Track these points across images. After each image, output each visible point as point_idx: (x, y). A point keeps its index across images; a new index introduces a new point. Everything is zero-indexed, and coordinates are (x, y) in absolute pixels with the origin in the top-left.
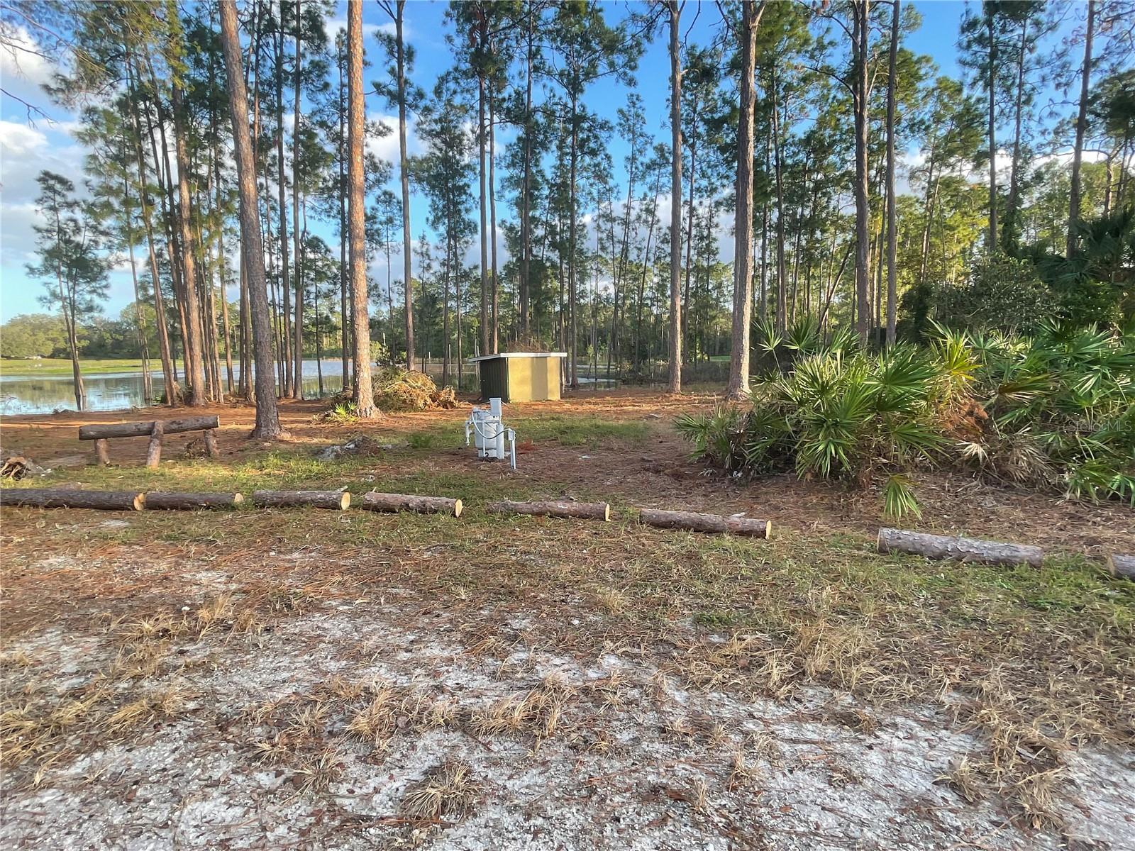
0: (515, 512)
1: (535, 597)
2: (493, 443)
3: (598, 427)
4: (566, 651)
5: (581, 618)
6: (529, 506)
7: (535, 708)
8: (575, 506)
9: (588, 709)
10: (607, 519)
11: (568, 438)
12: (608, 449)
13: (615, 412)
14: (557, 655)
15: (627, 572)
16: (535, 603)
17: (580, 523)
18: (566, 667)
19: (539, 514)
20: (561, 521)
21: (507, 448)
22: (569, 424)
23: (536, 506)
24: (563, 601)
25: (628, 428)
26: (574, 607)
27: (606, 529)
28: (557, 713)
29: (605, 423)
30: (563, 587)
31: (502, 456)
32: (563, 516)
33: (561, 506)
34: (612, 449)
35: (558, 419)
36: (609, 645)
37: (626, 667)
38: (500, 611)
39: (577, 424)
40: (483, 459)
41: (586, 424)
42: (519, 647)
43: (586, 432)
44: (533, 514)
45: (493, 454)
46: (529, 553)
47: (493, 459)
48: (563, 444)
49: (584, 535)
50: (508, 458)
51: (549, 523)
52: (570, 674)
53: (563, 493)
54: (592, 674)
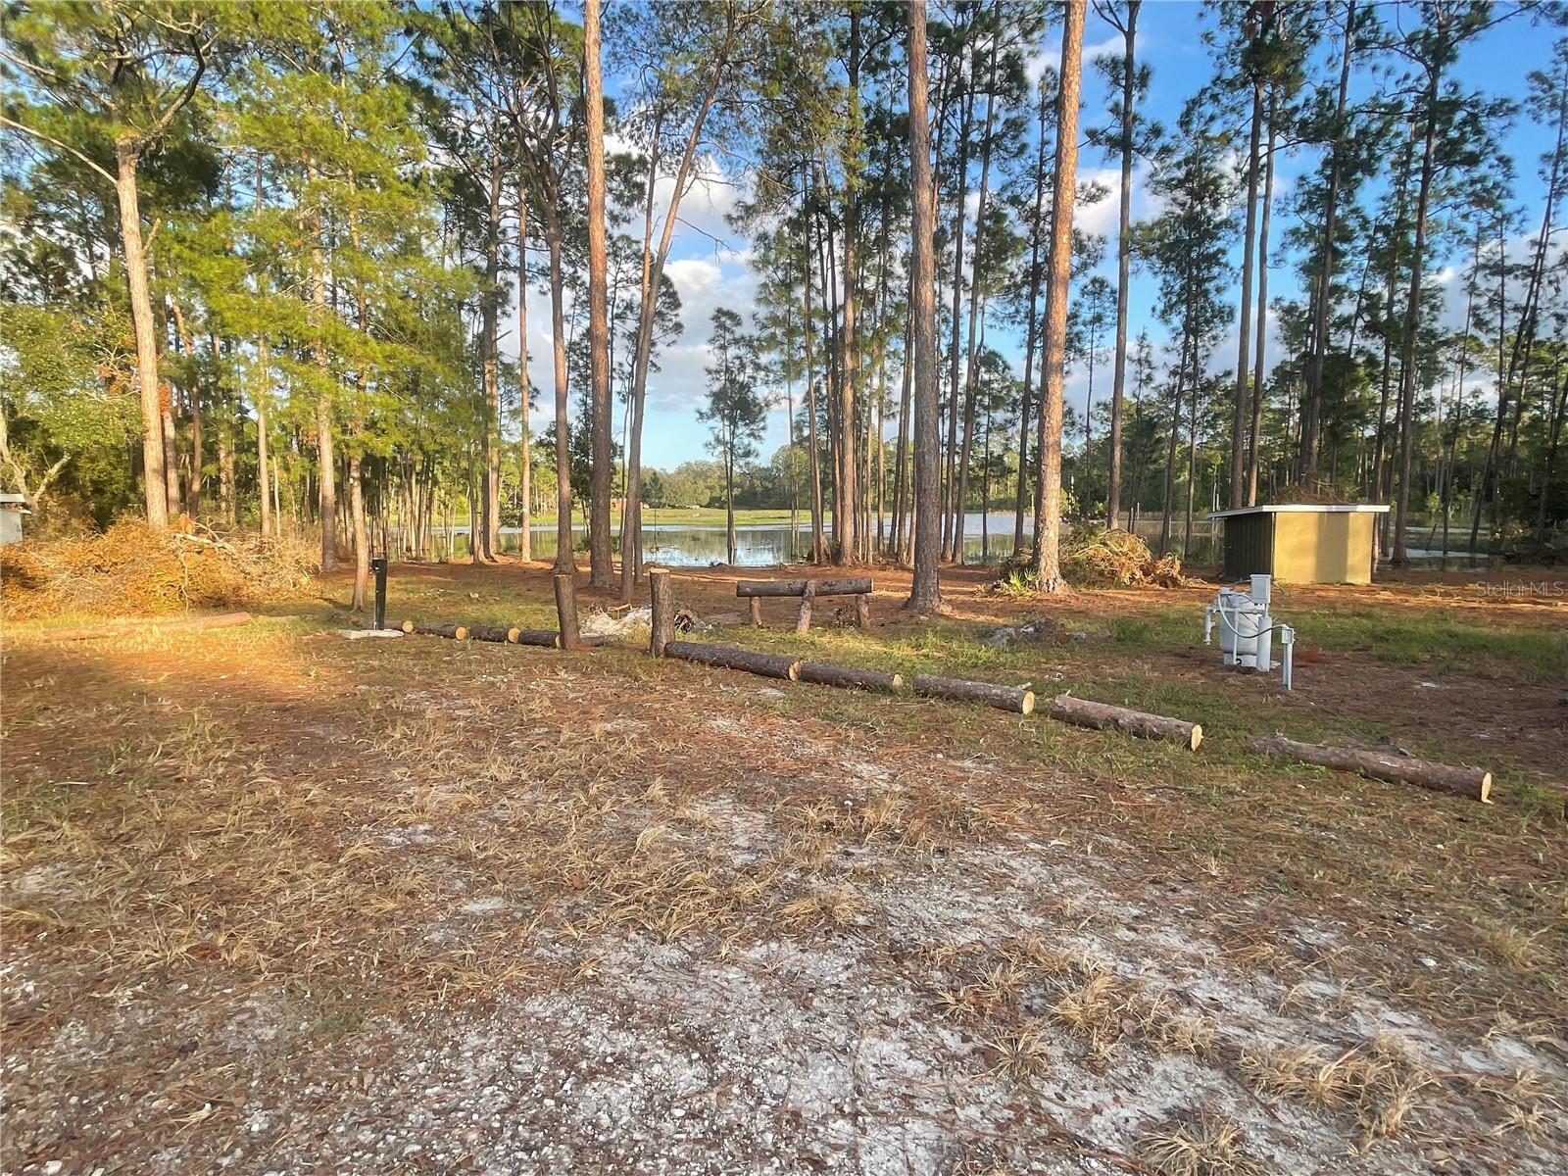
0: (1297, 758)
1: (1341, 900)
2: (1253, 645)
3: (1453, 635)
4: (1414, 1005)
5: (1440, 958)
6: (1321, 753)
7: (1355, 1079)
8: (1416, 766)
9: (1468, 1120)
10: (1484, 799)
11: (1393, 649)
12: (1479, 676)
13: (1493, 612)
14: (1394, 1007)
15: (1540, 901)
16: (1341, 909)
17: (1427, 797)
18: (1413, 1031)
19: (1341, 768)
20: (1385, 786)
21: (1277, 653)
22: (1394, 626)
23: (1335, 753)
24: (1399, 920)
25: (1524, 641)
26: (1423, 935)
27: (1484, 815)
28: (1404, 1104)
29: (1471, 629)
30: (1396, 895)
31: (1266, 664)
32: (1388, 778)
33: (1385, 761)
34: (1489, 678)
35: (1369, 616)
36: (1507, 1021)
37: (1549, 1070)
38: (1279, 909)
39: (1410, 627)
40: (1231, 668)
41: (1430, 628)
42: (1318, 973)
43: (1429, 643)
44: (1329, 766)
45: (1250, 661)
46: (1326, 828)
47: (1250, 670)
48: (1381, 658)
49: (1436, 817)
50: (1278, 672)
51: (1363, 786)
52: (1425, 1046)
53: (1384, 740)
54: (1470, 1059)
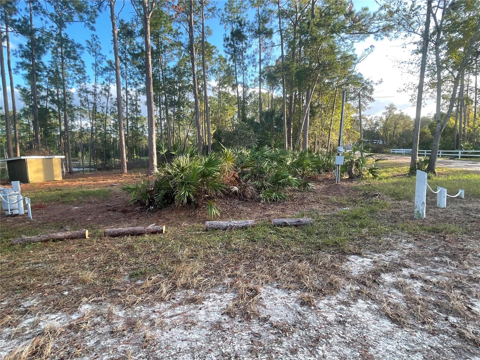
0: (30, 242)
1: (40, 286)
2: (16, 206)
3: (83, 192)
4: (59, 310)
5: (69, 290)
6: (39, 238)
7: (36, 347)
8: (68, 233)
9: (72, 336)
10: (87, 237)
11: (66, 199)
12: (89, 203)
13: (93, 184)
14: (54, 313)
15: (96, 261)
16: (41, 289)
17: (71, 242)
18: (59, 318)
19: (46, 241)
20: (60, 242)
21: (26, 207)
22: (67, 192)
23: (43, 237)
24: (59, 284)
25: (100, 191)
26: (66, 285)
27: (86, 242)
28: (51, 345)
29: (89, 190)
30: (59, 276)
31: (22, 212)
32: (61, 239)
33: (60, 235)
34: (91, 203)
35: (60, 190)
36: (85, 299)
37: (94, 308)
38: (16, 300)
39: (72, 192)
40: (9, 216)
41: (77, 191)
42: (29, 316)
43: (76, 196)
44: (42, 241)
45: (16, 212)
46: (38, 263)
47: (16, 215)
48: (63, 202)
49: (73, 247)
50: (27, 214)
51: (52, 244)
52: (61, 321)
53: (62, 228)
54: (74, 317)
